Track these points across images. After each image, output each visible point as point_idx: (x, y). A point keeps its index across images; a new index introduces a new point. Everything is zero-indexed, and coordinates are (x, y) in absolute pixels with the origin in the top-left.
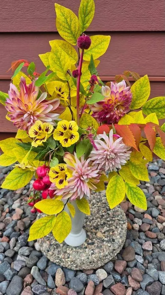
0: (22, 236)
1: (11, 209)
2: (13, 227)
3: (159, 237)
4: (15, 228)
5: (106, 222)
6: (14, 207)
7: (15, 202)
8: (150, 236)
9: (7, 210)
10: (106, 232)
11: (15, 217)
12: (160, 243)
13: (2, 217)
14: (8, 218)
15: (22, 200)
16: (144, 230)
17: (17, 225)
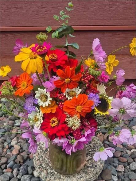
0: (23, 167)
1: (10, 146)
2: (14, 160)
3: (129, 161)
4: (16, 161)
5: (89, 152)
6: (12, 144)
7: (12, 140)
8: (122, 161)
9: (7, 147)
10: (90, 160)
11: (15, 152)
12: (130, 165)
13: (4, 153)
14: (9, 153)
15: (18, 138)
16: (117, 156)
17: (17, 159)
